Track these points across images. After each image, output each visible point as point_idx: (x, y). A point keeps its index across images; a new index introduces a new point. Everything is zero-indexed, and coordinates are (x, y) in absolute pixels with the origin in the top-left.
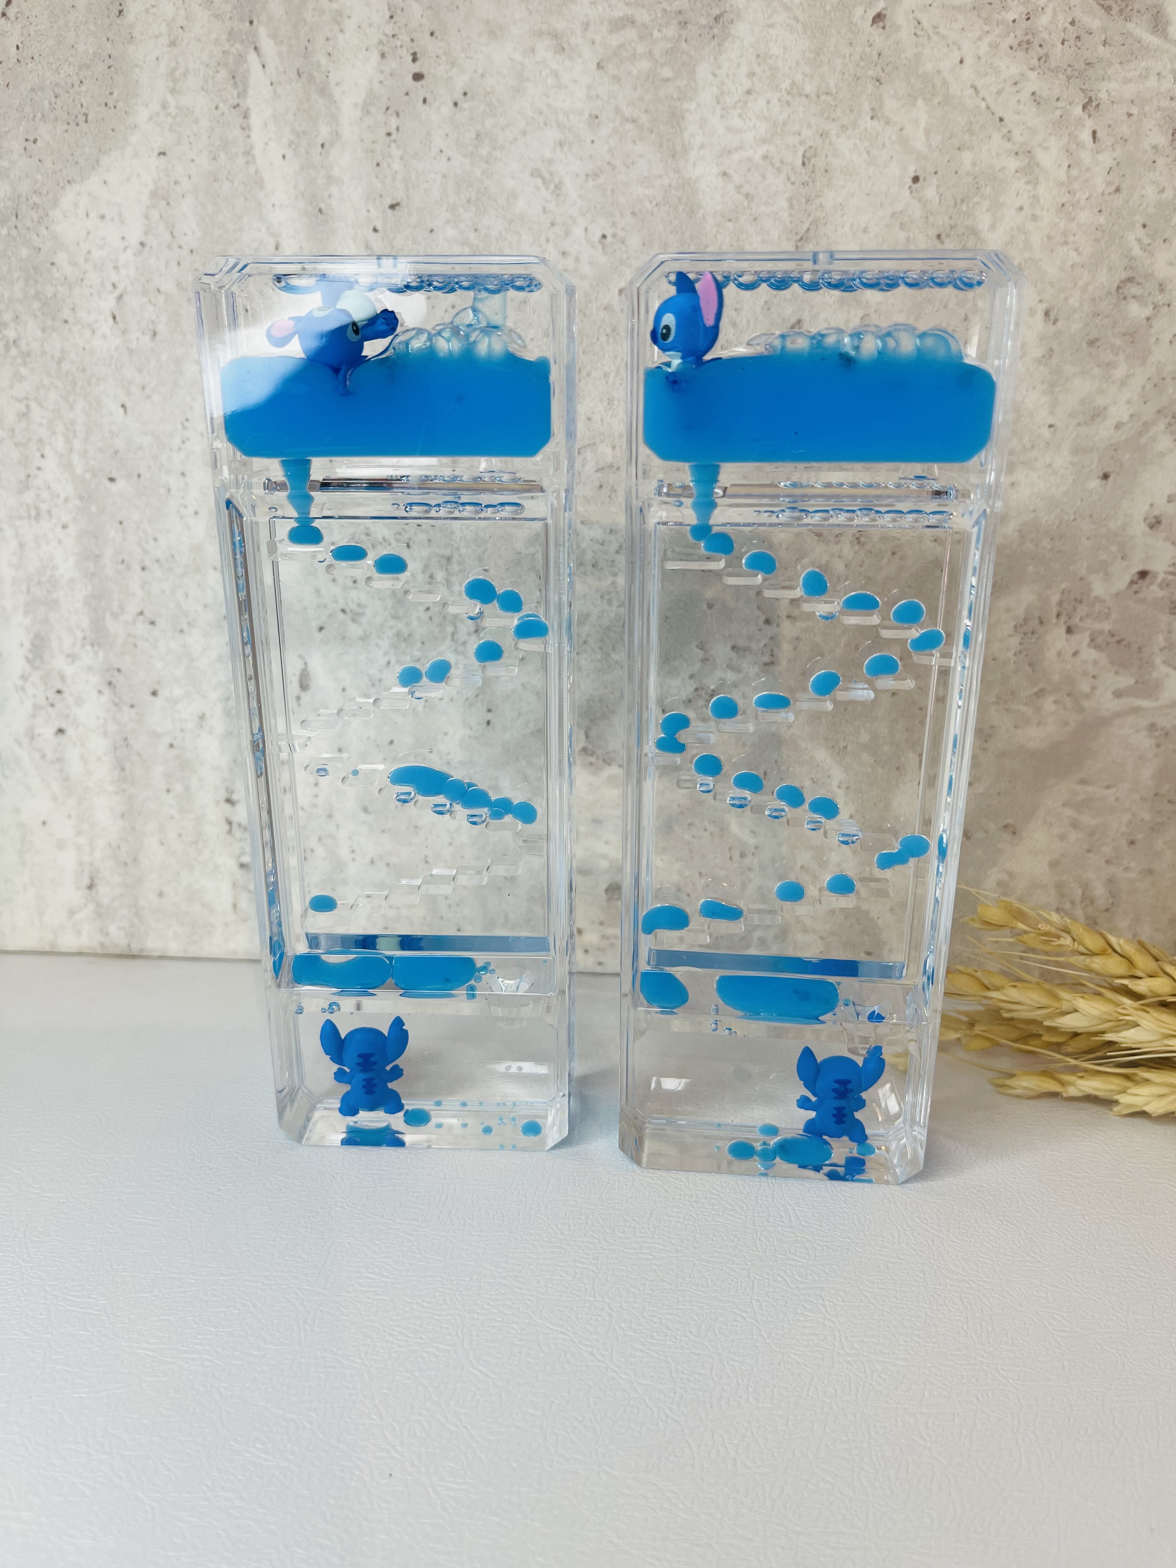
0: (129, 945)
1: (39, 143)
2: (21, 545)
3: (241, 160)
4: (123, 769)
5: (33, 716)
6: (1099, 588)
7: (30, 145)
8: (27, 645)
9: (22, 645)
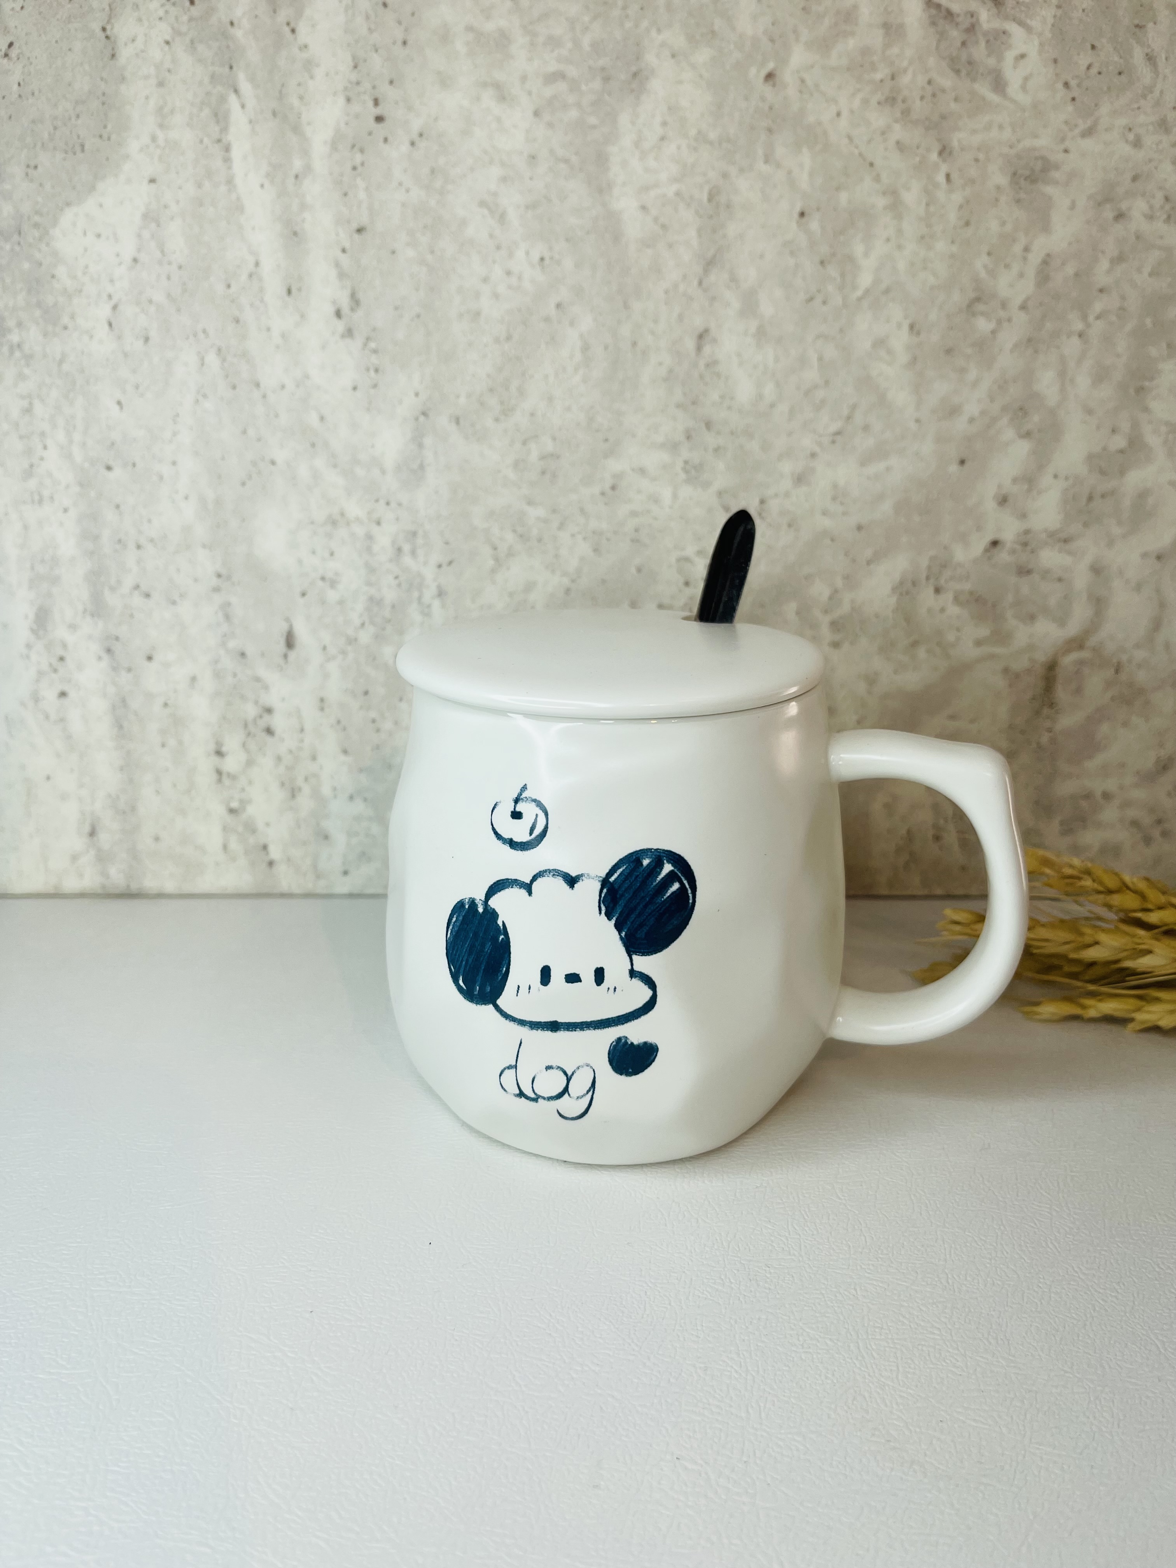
0: (128, 886)
1: (40, 169)
2: (26, 527)
3: (223, 188)
4: (121, 727)
5: (38, 681)
6: (961, 555)
7: (30, 171)
8: (32, 616)
9: (26, 617)
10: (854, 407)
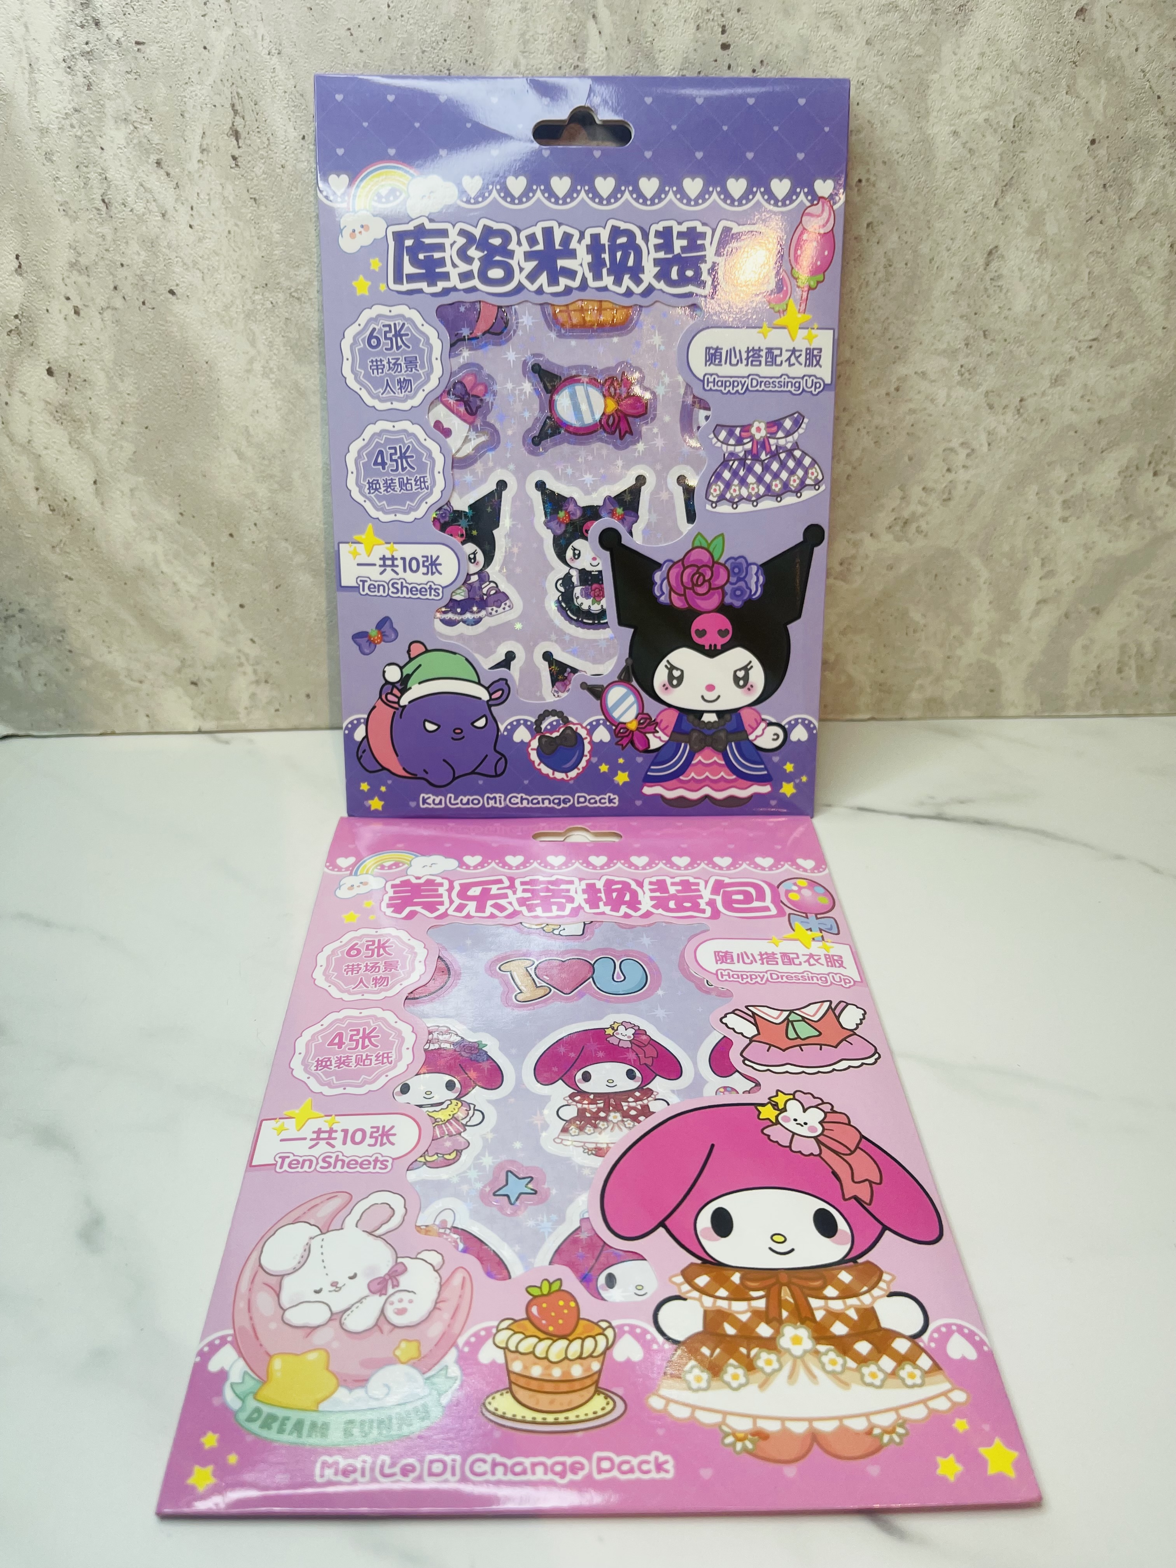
10: (1112, 317)
